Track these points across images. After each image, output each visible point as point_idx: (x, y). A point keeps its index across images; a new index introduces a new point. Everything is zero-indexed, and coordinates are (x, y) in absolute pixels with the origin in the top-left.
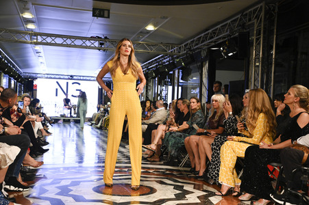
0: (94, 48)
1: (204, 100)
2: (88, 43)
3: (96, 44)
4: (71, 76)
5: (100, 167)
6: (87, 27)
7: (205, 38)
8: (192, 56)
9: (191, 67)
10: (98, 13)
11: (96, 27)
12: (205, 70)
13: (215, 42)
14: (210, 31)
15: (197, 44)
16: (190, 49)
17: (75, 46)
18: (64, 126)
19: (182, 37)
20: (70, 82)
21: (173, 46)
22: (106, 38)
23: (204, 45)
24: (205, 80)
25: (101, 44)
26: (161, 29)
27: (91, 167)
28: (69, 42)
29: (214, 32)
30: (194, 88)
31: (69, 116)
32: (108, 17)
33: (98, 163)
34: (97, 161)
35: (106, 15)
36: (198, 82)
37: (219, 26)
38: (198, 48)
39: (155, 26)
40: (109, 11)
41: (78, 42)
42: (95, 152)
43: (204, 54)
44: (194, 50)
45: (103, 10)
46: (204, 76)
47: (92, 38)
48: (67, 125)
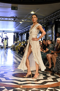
0: (12, 21)
1: (54, 40)
2: (10, 19)
3: (13, 19)
4: (4, 31)
5: (14, 66)
6: (9, 13)
7: (54, 16)
8: (48, 23)
9: (48, 27)
10: (13, 8)
11: (12, 13)
12: (54, 28)
13: (57, 17)
14: (55, 13)
15: (50, 18)
16: (47, 20)
17: (5, 20)
18: (1, 49)
19: (44, 16)
20: (3, 33)
21: (41, 19)
22: (16, 17)
23: (53, 19)
24: (54, 32)
25: (15, 19)
26: (37, 13)
27: (11, 66)
28: (3, 19)
29: (57, 14)
30: (49, 35)
31: (3, 46)
32: (17, 10)
33: (14, 64)
34: (13, 64)
35: (16, 9)
36: (51, 32)
37: (59, 12)
38: (50, 20)
39: (34, 12)
40: (17, 7)
41: (6, 19)
42: (13, 60)
43: (53, 22)
44: (49, 21)
45: (15, 7)
46: (53, 30)
47: (11, 17)
48: (2, 49)
